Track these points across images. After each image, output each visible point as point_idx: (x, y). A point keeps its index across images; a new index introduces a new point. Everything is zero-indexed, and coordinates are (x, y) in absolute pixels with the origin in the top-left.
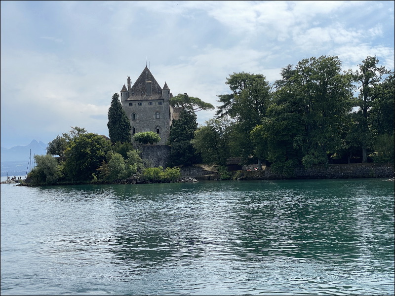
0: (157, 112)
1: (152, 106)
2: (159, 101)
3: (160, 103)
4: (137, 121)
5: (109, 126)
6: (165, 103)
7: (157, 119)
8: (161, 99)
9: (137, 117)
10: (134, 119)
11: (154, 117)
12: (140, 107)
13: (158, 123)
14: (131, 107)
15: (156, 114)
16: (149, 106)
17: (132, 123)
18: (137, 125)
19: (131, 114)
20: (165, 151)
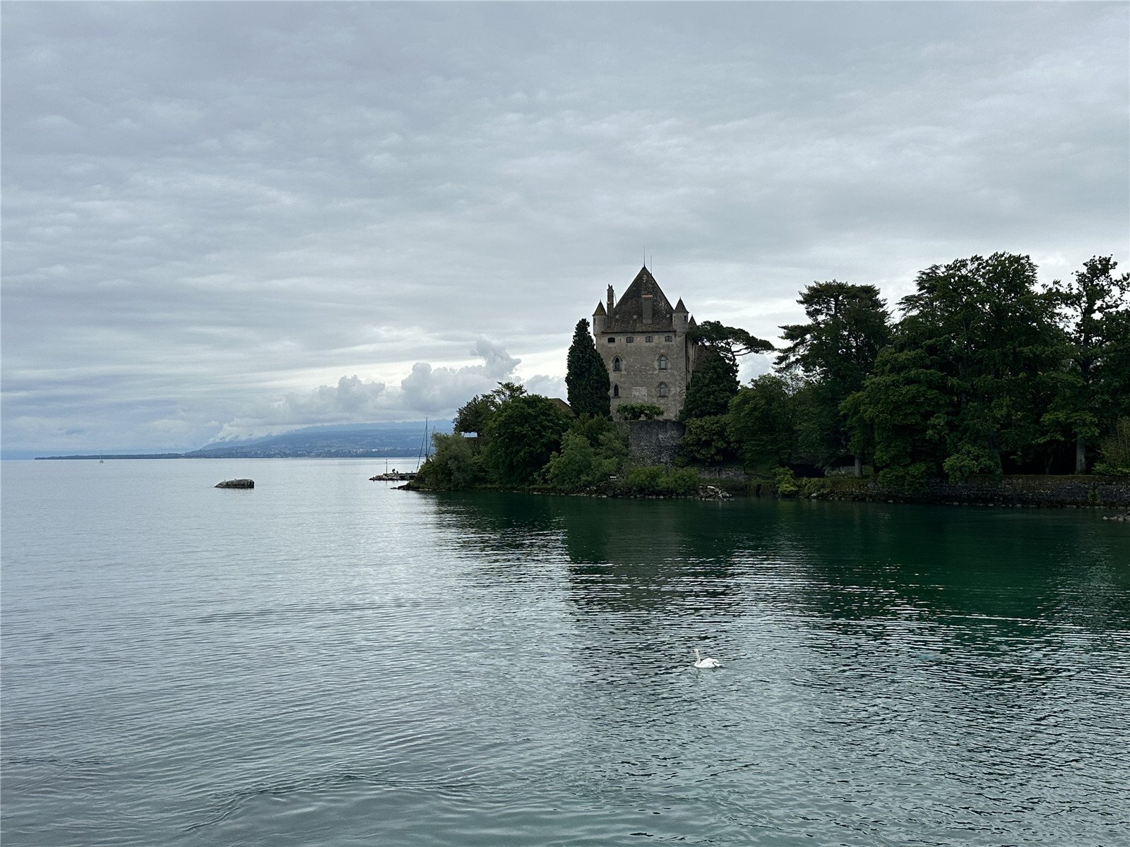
0: (662, 355)
1: (653, 344)
2: (666, 334)
3: (668, 339)
4: (624, 372)
5: (568, 380)
6: (678, 339)
7: (661, 369)
8: (670, 332)
9: (623, 364)
10: (617, 369)
11: (656, 364)
12: (629, 344)
13: (663, 377)
14: (611, 345)
15: (660, 360)
16: (648, 344)
17: (613, 377)
18: (622, 380)
19: (612, 358)
20: (674, 433)
